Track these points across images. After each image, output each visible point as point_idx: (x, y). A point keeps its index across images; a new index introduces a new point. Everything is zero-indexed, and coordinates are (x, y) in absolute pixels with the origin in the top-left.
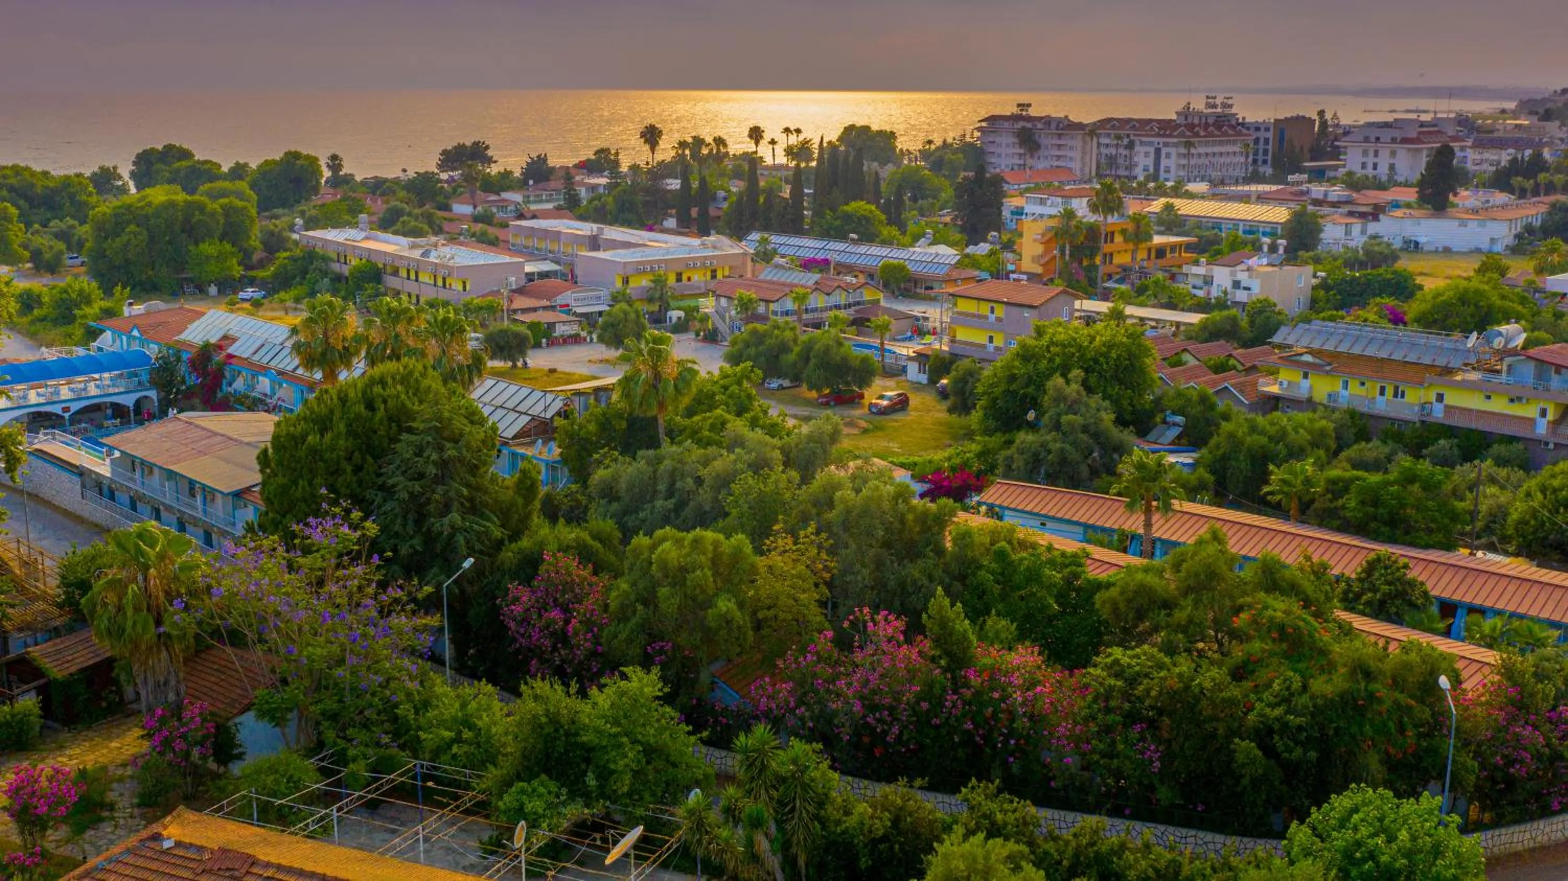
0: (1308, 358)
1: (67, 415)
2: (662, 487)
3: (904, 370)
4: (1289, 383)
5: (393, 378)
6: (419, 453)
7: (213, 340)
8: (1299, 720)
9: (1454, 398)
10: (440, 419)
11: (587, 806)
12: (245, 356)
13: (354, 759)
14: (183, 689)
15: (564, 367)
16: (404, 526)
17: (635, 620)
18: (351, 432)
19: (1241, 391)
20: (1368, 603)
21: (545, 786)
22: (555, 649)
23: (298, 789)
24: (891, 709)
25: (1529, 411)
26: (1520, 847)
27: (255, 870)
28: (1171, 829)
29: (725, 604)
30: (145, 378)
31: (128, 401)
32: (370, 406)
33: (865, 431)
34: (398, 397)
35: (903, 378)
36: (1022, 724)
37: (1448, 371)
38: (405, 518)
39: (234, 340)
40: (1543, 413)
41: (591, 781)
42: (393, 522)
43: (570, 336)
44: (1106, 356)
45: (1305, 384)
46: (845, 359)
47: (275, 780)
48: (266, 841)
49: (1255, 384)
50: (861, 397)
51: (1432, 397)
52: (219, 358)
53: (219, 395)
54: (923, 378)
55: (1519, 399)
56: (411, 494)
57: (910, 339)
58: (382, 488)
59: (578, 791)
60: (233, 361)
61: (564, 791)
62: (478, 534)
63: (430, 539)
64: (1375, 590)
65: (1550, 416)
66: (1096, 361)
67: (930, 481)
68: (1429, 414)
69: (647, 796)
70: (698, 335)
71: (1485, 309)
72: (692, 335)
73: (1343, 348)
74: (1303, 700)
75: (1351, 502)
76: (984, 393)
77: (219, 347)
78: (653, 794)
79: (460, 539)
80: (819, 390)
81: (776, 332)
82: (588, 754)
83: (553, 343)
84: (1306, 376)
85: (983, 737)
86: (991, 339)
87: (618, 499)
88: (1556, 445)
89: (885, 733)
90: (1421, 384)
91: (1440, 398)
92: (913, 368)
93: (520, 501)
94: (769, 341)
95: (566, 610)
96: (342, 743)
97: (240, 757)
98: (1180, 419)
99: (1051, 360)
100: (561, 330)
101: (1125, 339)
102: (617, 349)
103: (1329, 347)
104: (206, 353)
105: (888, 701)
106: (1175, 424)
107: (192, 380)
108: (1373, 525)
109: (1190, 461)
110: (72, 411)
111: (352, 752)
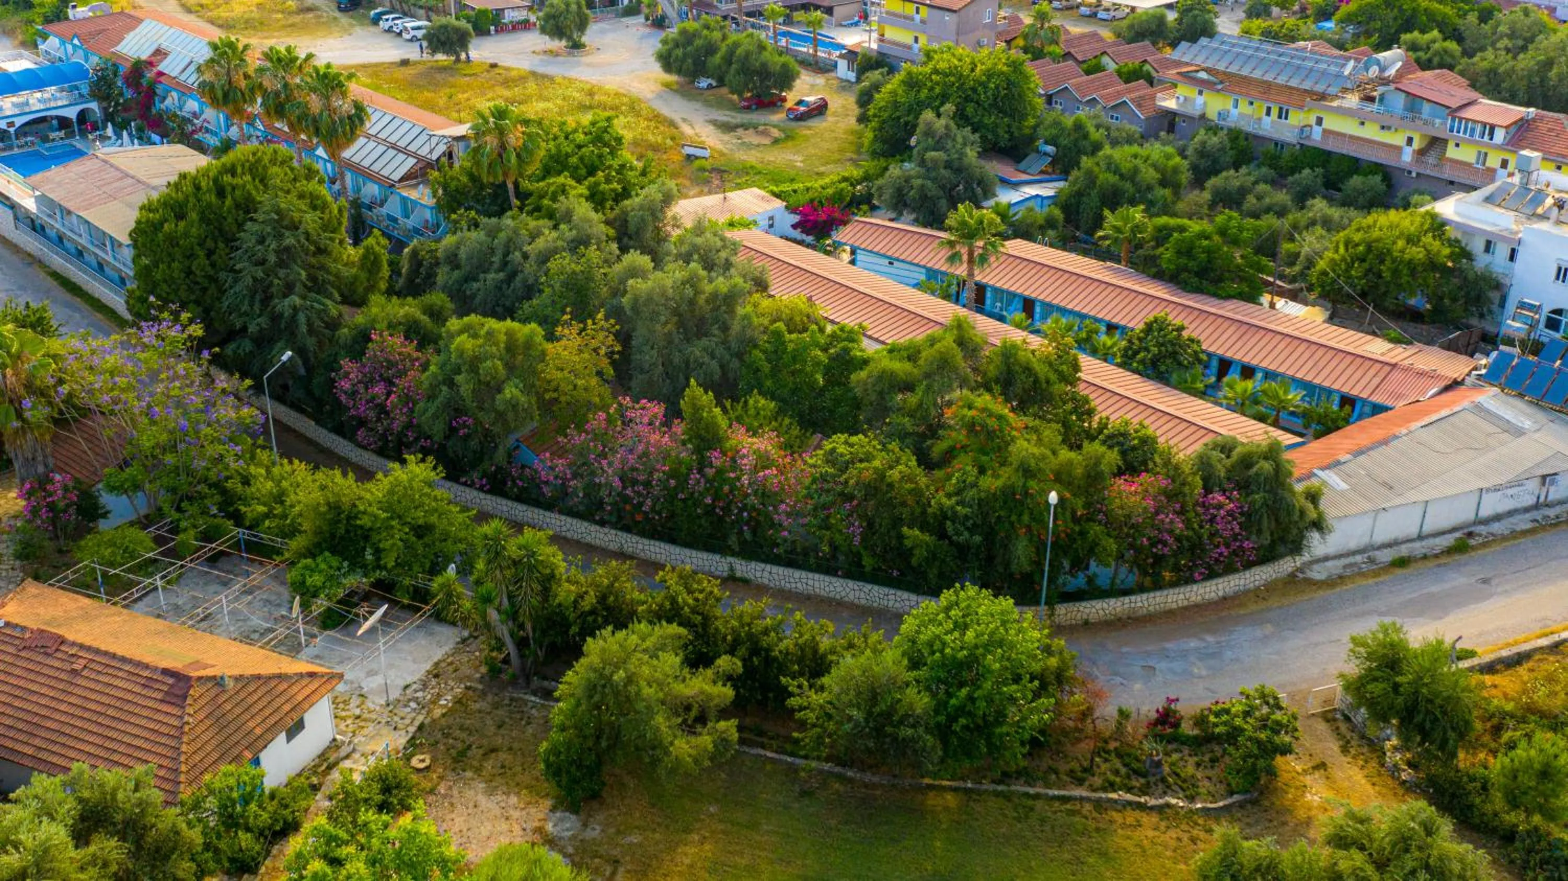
0: (1203, 75)
1: (12, 130)
2: (496, 259)
3: (835, 66)
4: (1186, 99)
5: (243, 166)
6: (261, 241)
7: (144, 57)
8: (967, 510)
9: (1333, 123)
10: (279, 212)
11: (365, 575)
12: (173, 74)
13: (185, 530)
14: (51, 461)
15: (506, 61)
16: (251, 305)
17: (440, 399)
18: (203, 219)
19: (1139, 106)
20: (1142, 361)
21: (327, 561)
22: (379, 419)
23: (133, 558)
24: (647, 484)
25: (1397, 139)
26: (1174, 606)
27: (63, 648)
28: (876, 588)
29: (511, 391)
30: (85, 90)
31: (71, 113)
32: (221, 192)
33: (776, 141)
34: (244, 186)
35: (832, 74)
36: (753, 500)
37: (1323, 97)
38: (253, 297)
39: (166, 55)
40: (1410, 141)
41: (369, 557)
42: (242, 302)
43: (519, 23)
44: (984, 85)
45: (1200, 100)
46: (764, 65)
47: (113, 552)
48: (86, 617)
49: (1153, 97)
50: (784, 100)
51: (1312, 120)
52: (150, 75)
53: (154, 111)
54: (852, 76)
55: (1389, 128)
56: (255, 279)
57: (856, 24)
58: (232, 270)
59: (356, 563)
60: (162, 79)
61: (346, 564)
62: (319, 312)
63: (276, 318)
64: (1147, 350)
65: (1416, 145)
66: (974, 90)
67: (801, 213)
68: (1308, 137)
69: (416, 568)
70: (647, 19)
71: (1409, 13)
72: (641, 19)
73: (1233, 69)
74: (971, 494)
75: (1166, 254)
76: (875, 116)
77: (151, 64)
78: (422, 565)
79: (302, 318)
80: (740, 94)
81: (705, 32)
82: (366, 535)
83: (502, 29)
84: (1200, 93)
85: (722, 509)
86: (916, 40)
87: (457, 267)
88: (1418, 174)
89: (640, 504)
90: (1301, 107)
91: (1319, 121)
92: (842, 65)
93: (363, 276)
94: (698, 42)
95: (389, 382)
96: (176, 516)
97: (105, 515)
98: (1050, 149)
99: (931, 89)
100: (510, 16)
101: (1005, 69)
102: (561, 39)
103: (1221, 67)
104: (138, 69)
105: (642, 478)
106: (1045, 154)
107: (128, 94)
108: (1184, 275)
109: (1051, 193)
110: (17, 125)
111: (183, 524)
